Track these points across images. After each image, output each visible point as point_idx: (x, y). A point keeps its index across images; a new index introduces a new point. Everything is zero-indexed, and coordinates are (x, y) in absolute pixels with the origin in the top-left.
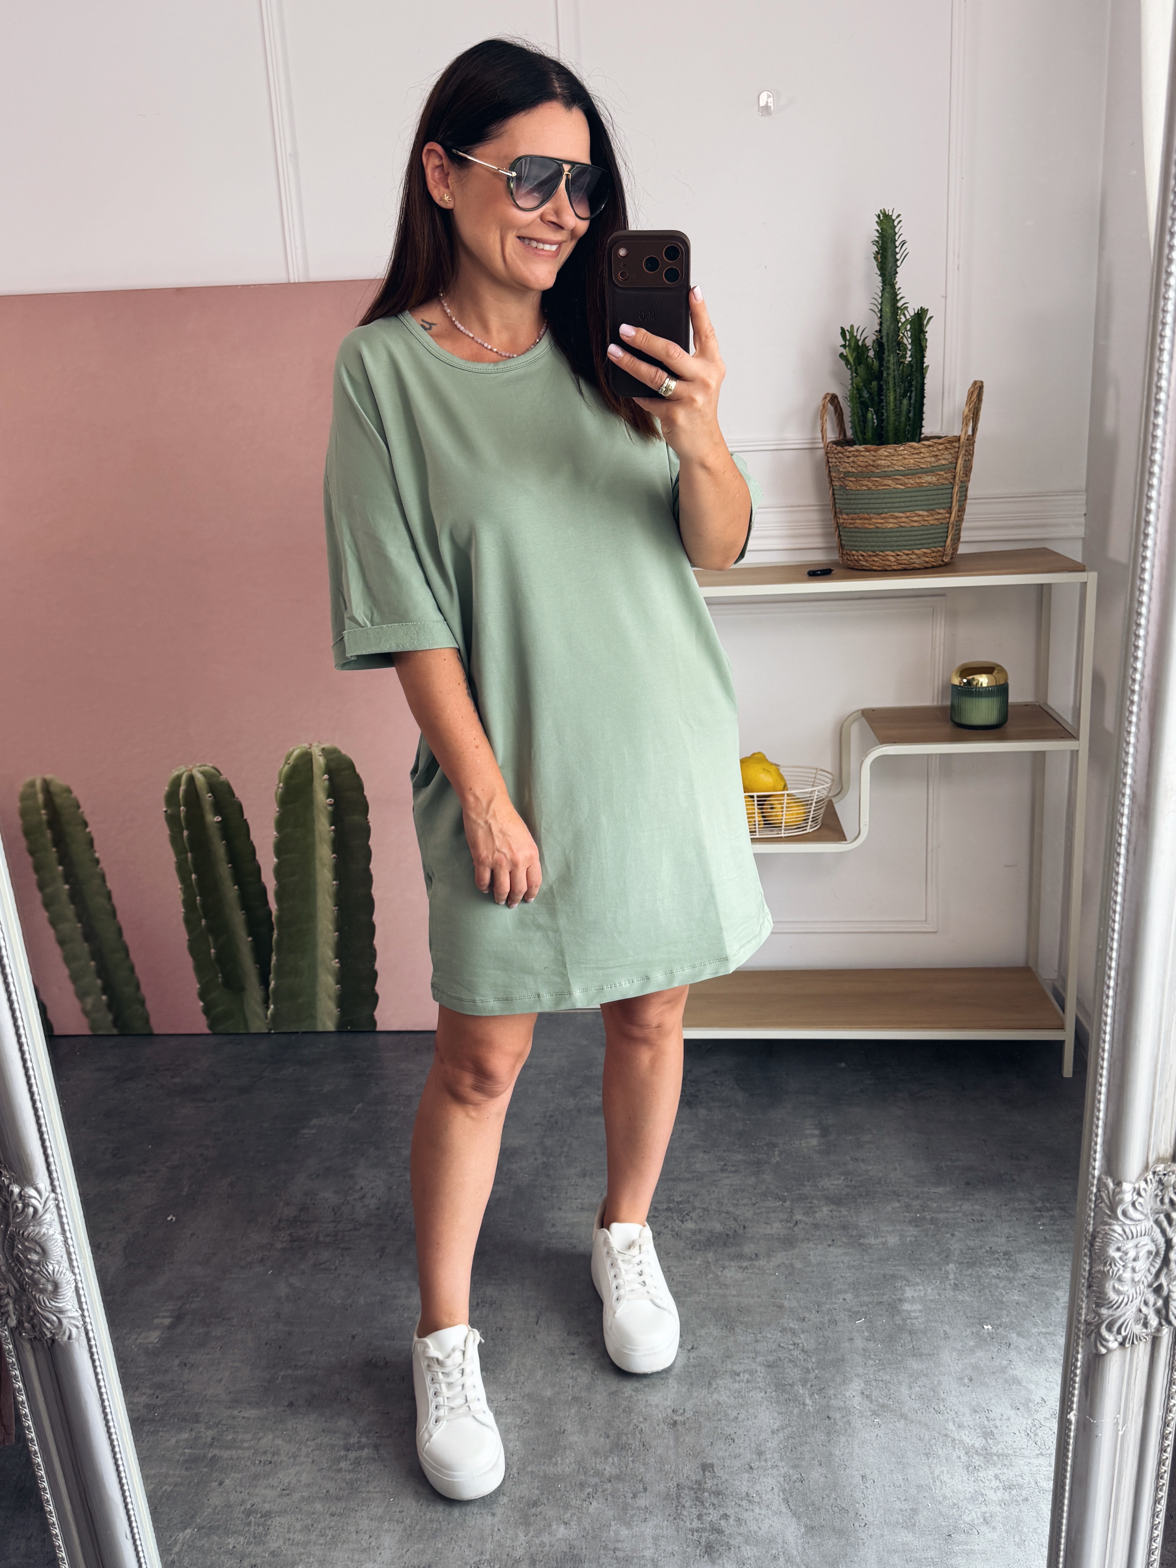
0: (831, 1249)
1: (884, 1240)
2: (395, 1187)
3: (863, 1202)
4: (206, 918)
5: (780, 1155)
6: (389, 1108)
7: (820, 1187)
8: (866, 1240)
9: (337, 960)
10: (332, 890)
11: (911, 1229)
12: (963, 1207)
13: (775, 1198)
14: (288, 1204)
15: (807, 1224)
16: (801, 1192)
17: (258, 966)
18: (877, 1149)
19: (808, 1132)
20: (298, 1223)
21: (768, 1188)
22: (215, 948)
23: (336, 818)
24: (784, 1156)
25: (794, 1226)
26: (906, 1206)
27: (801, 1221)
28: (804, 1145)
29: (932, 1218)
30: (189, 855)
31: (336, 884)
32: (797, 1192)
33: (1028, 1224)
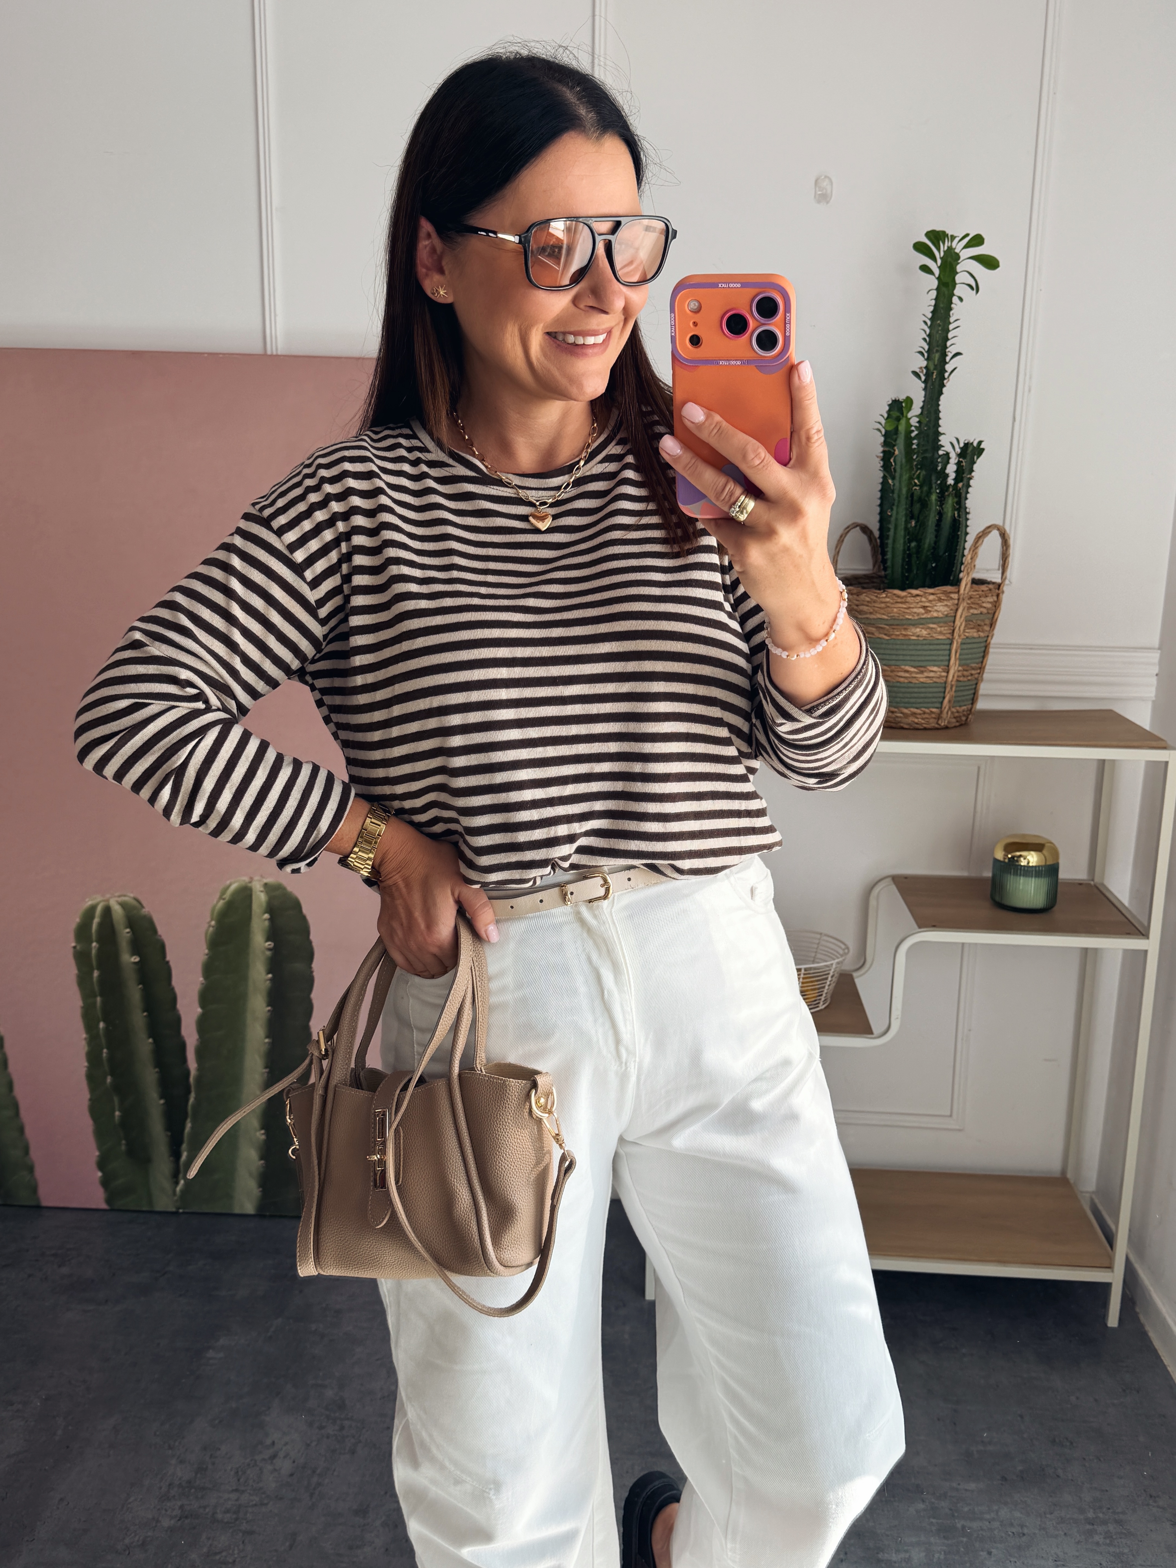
1: (907, 1555)
2: (314, 1444)
4: (112, 1075)
6: (313, 1327)
8: (886, 1555)
9: (263, 1132)
10: (263, 1049)
11: (939, 1541)
12: (1000, 1513)
14: (182, 1462)
17: (169, 1134)
20: (193, 1490)
22: (119, 1111)
23: (275, 965)
26: (932, 1509)
29: (963, 1527)
30: (99, 999)
31: (269, 1043)
33: (1079, 1542)
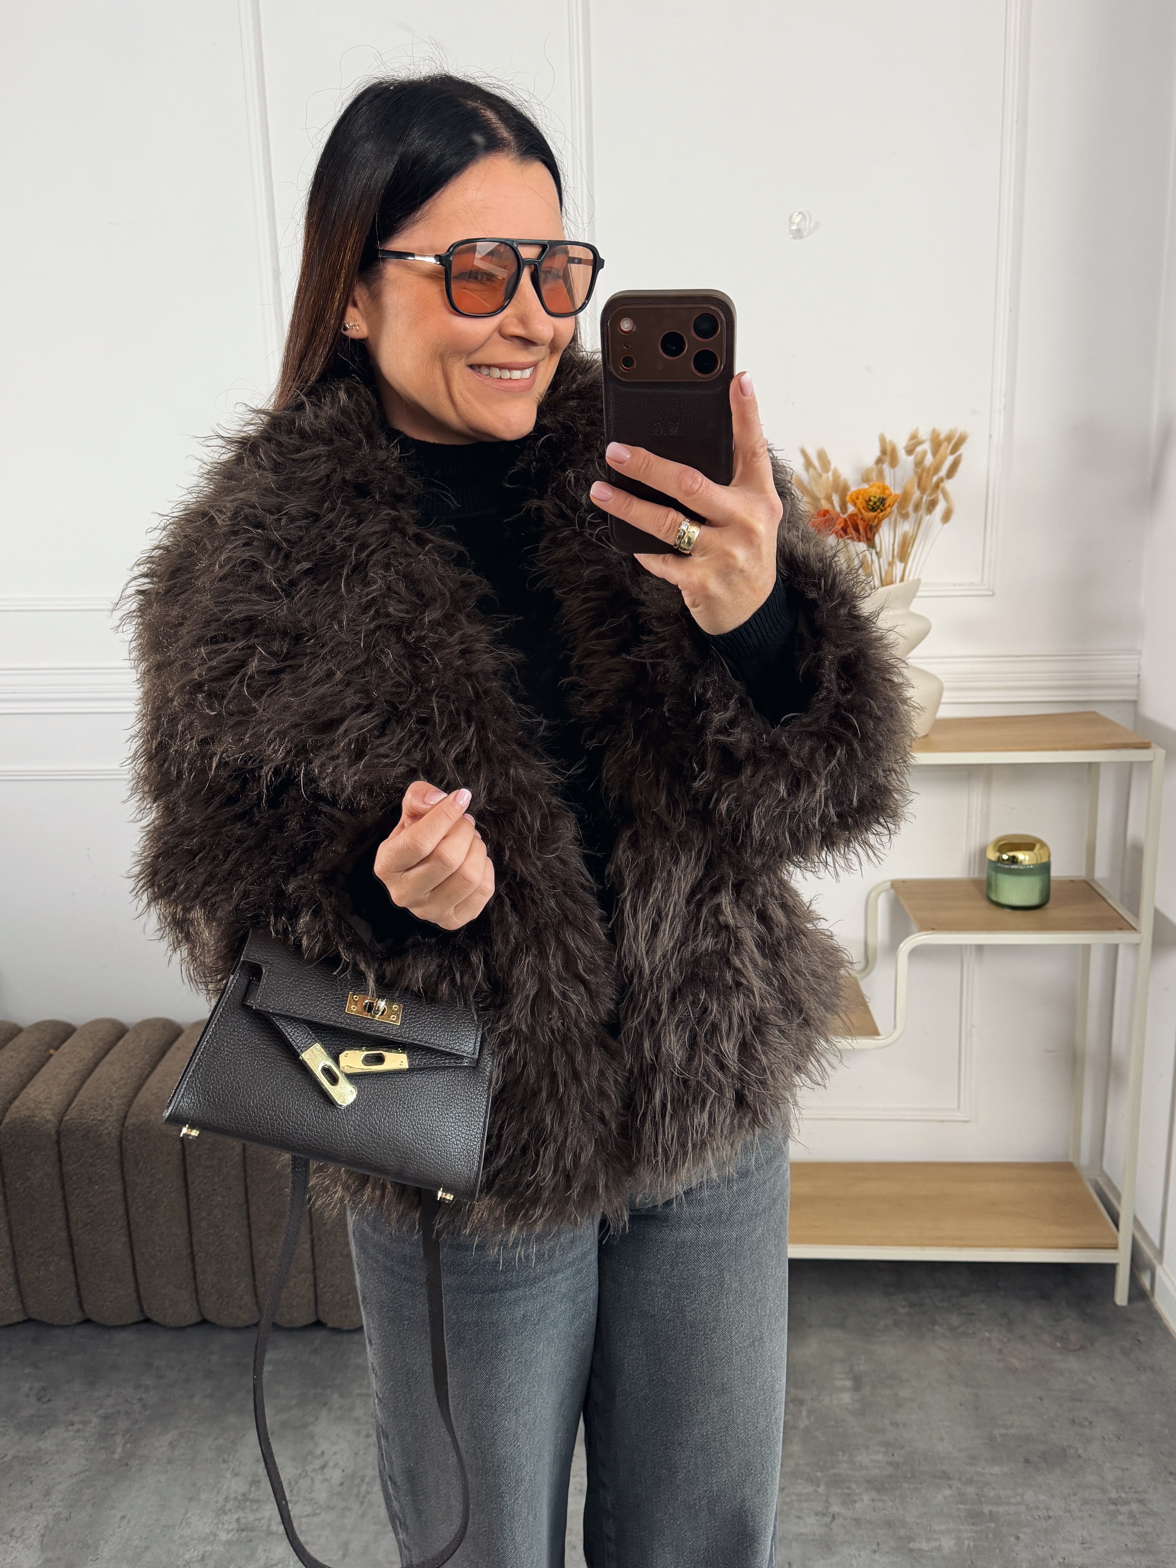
0: (876, 1557)
1: (936, 1544)
2: (362, 1452)
3: (909, 1489)
5: (808, 1417)
7: (858, 1464)
8: (916, 1544)
11: (968, 1528)
12: (1025, 1497)
13: (807, 1480)
15: (845, 1519)
16: (837, 1471)
18: (920, 1408)
19: (839, 1383)
20: (248, 1503)
21: (797, 1465)
24: (812, 1418)
25: (831, 1522)
26: (959, 1494)
27: (838, 1514)
28: (835, 1402)
29: (991, 1512)
32: (832, 1471)
33: (1103, 1523)
